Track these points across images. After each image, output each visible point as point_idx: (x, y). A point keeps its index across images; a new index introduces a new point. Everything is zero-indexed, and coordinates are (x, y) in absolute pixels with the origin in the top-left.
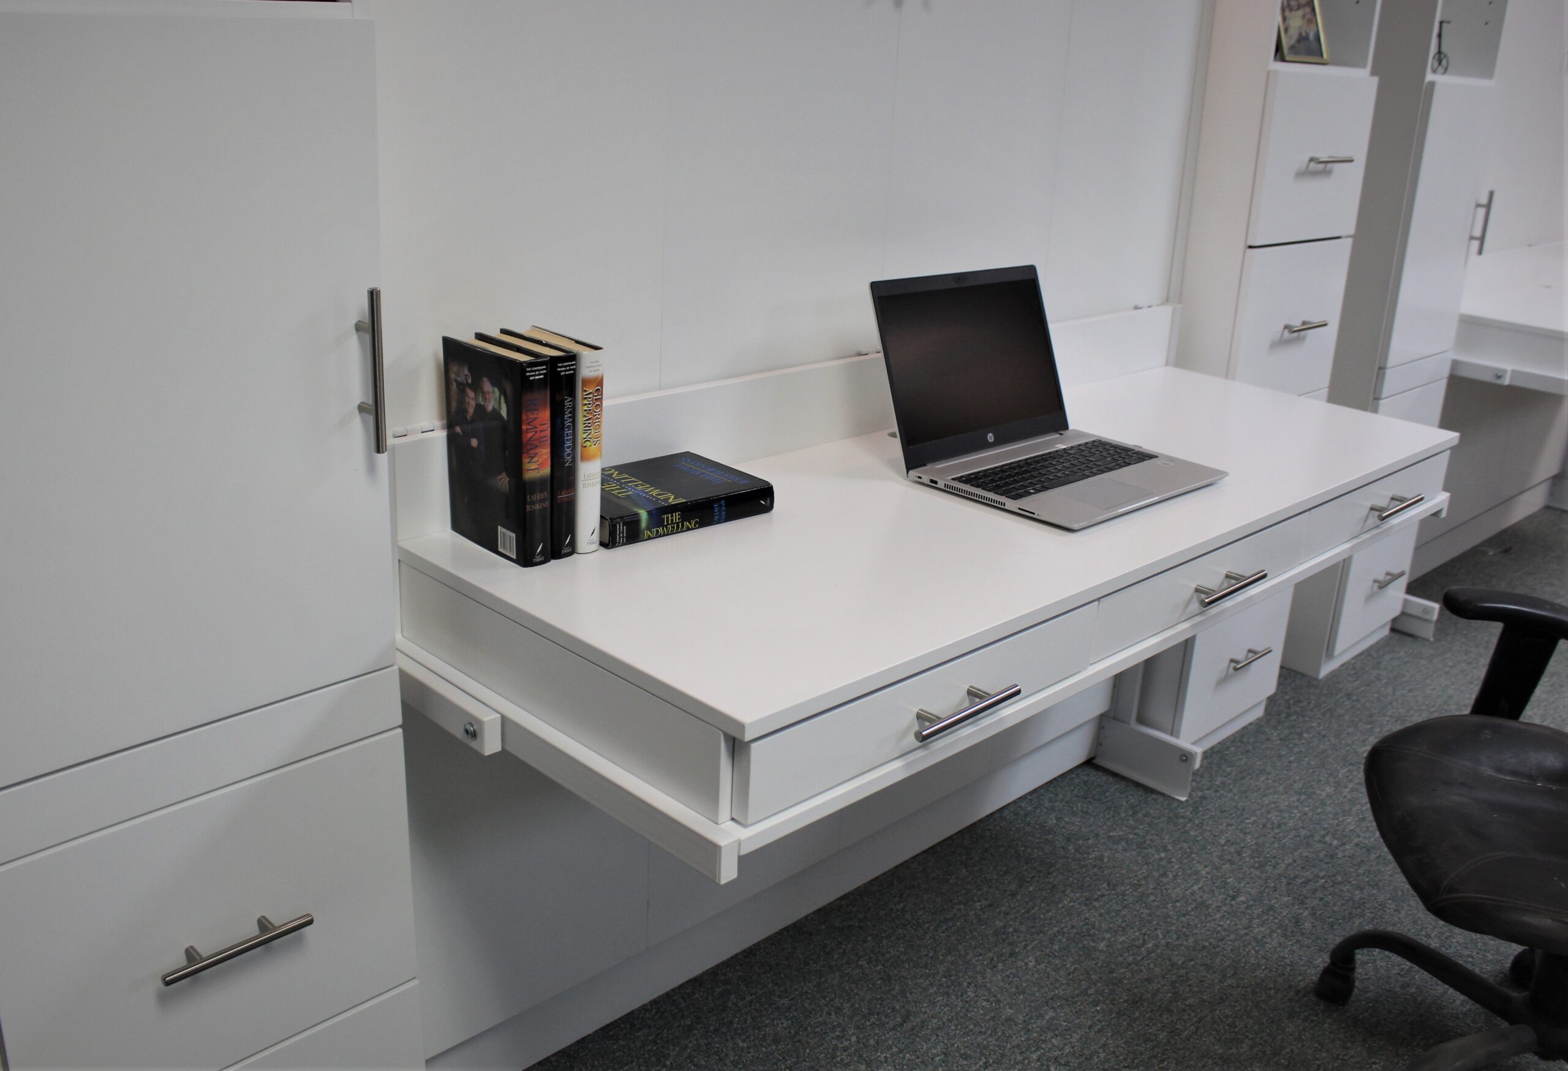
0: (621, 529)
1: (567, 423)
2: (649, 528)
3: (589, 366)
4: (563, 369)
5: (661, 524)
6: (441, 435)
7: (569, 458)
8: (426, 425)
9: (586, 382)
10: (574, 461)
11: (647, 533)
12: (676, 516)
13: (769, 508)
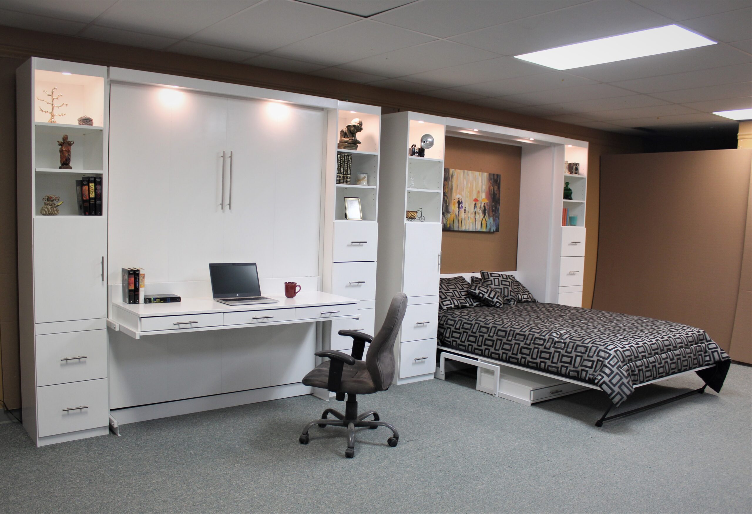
0: (147, 300)
1: (137, 281)
2: (153, 301)
3: (141, 272)
4: (136, 272)
5: (156, 300)
6: (121, 284)
7: (138, 287)
8: (119, 283)
9: (141, 274)
10: (139, 287)
11: (153, 302)
12: (159, 300)
13: (180, 301)
